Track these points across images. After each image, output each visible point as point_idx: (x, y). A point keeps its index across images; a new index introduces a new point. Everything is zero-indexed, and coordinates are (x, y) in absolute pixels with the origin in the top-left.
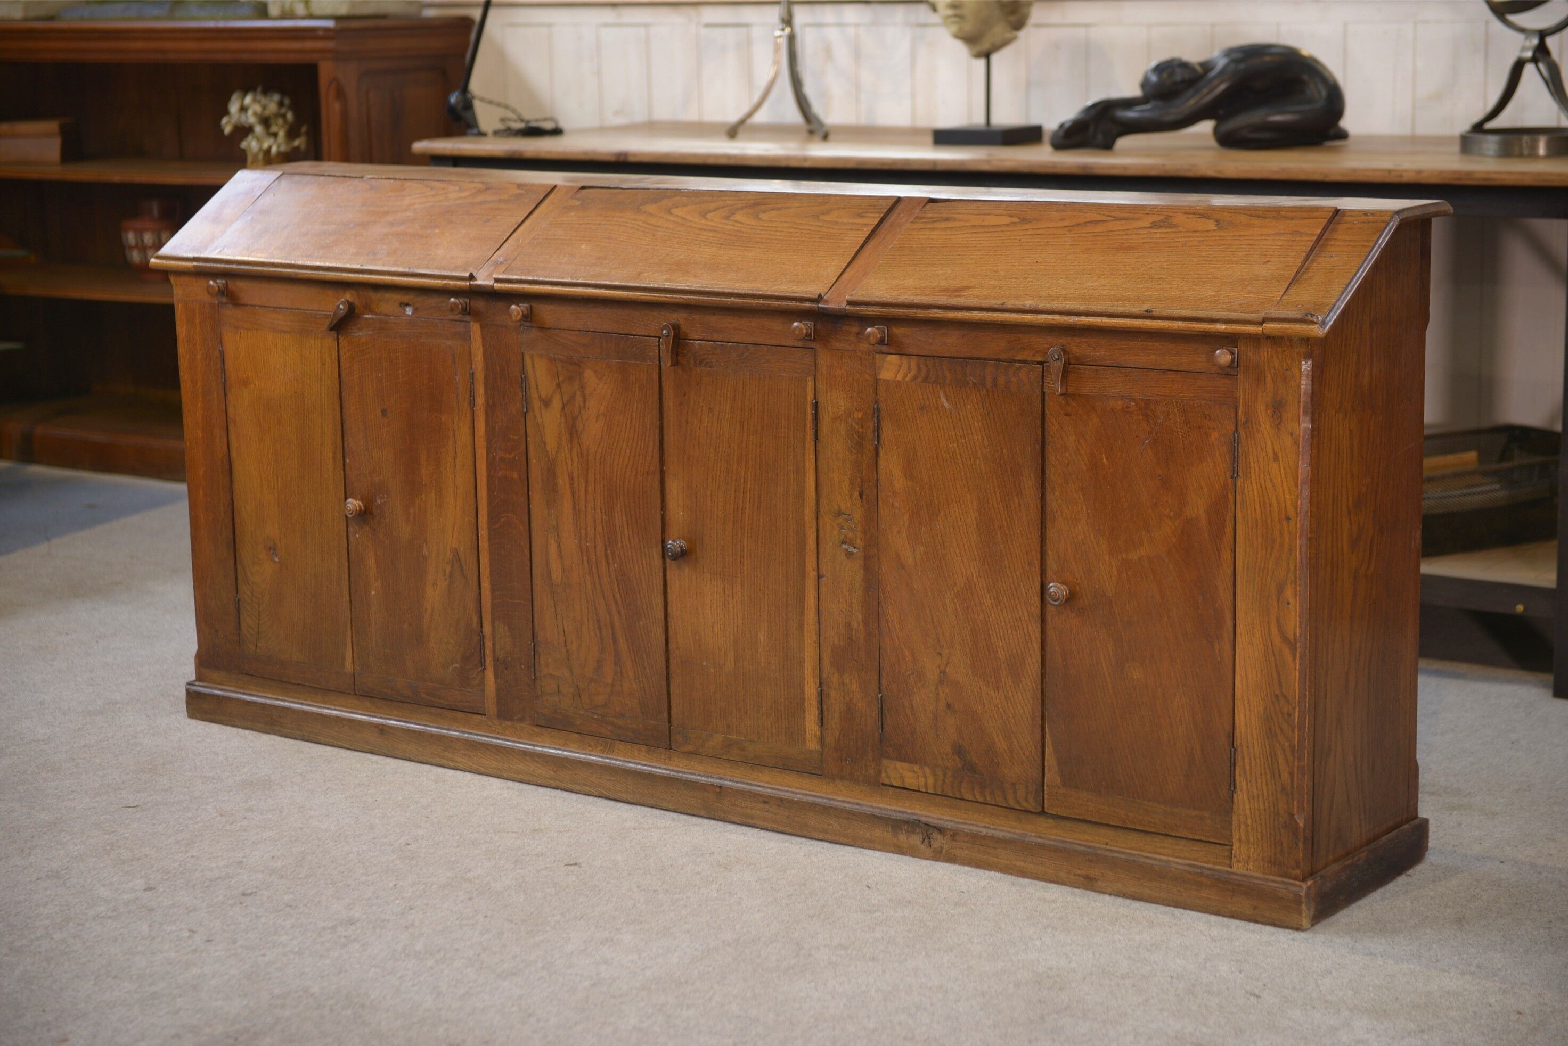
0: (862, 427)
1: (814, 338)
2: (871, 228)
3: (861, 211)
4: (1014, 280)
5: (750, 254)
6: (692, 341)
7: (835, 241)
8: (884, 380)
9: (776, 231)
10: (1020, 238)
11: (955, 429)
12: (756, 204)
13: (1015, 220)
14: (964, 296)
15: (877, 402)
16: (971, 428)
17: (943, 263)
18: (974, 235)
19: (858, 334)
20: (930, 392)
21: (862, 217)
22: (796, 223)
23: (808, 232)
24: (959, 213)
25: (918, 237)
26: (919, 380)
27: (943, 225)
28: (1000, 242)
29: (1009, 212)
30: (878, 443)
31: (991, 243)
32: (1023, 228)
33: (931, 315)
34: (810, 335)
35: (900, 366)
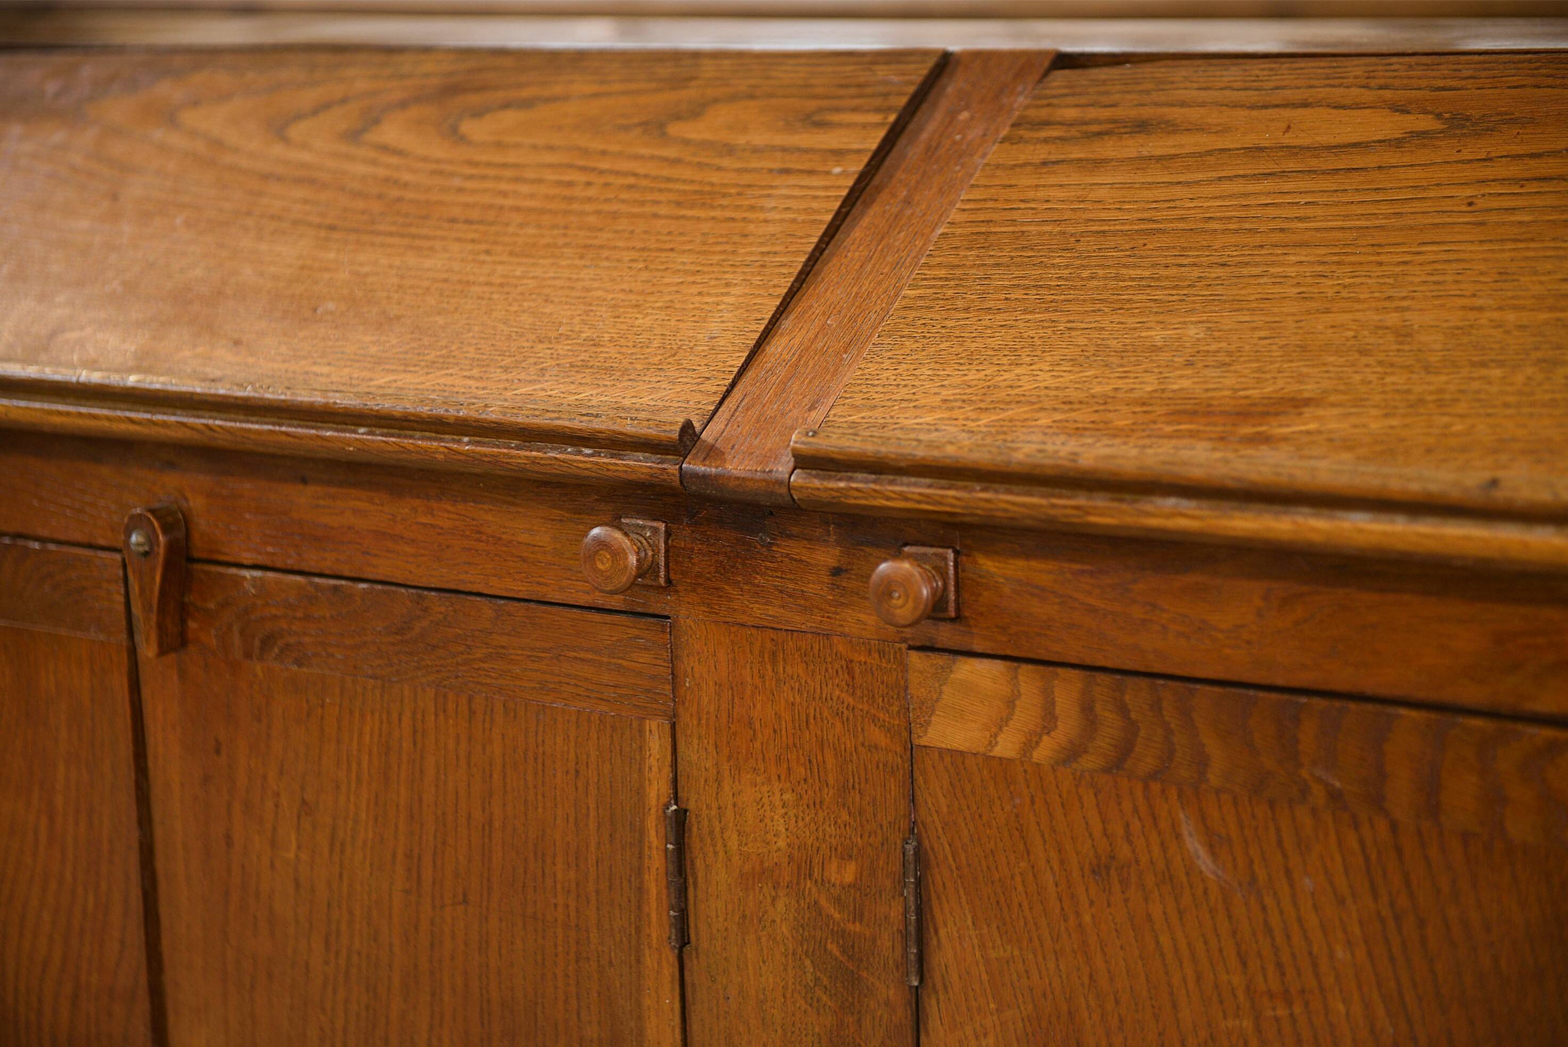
0: (858, 916)
1: (669, 581)
2: (856, 166)
3: (813, 104)
4: (1497, 373)
5: (428, 263)
6: (233, 571)
7: (728, 214)
8: (942, 752)
9: (517, 180)
10: (1469, 192)
11: (1244, 964)
12: (450, 90)
13: (1425, 123)
14: (1285, 439)
15: (913, 829)
16: (1315, 965)
17: (1160, 295)
18: (1267, 185)
19: (836, 572)
20: (1136, 810)
21: (822, 125)
22: (585, 152)
23: (631, 180)
24: (1183, 104)
25: (1041, 194)
26: (1089, 762)
27: (1131, 147)
28: (1385, 209)
29: (1388, 94)
30: (922, 980)
31: (1347, 217)
32: (1466, 155)
33: (1153, 522)
34: (654, 567)
35: (1011, 703)
